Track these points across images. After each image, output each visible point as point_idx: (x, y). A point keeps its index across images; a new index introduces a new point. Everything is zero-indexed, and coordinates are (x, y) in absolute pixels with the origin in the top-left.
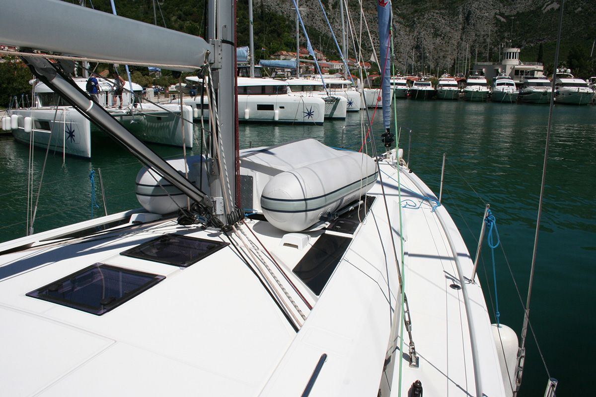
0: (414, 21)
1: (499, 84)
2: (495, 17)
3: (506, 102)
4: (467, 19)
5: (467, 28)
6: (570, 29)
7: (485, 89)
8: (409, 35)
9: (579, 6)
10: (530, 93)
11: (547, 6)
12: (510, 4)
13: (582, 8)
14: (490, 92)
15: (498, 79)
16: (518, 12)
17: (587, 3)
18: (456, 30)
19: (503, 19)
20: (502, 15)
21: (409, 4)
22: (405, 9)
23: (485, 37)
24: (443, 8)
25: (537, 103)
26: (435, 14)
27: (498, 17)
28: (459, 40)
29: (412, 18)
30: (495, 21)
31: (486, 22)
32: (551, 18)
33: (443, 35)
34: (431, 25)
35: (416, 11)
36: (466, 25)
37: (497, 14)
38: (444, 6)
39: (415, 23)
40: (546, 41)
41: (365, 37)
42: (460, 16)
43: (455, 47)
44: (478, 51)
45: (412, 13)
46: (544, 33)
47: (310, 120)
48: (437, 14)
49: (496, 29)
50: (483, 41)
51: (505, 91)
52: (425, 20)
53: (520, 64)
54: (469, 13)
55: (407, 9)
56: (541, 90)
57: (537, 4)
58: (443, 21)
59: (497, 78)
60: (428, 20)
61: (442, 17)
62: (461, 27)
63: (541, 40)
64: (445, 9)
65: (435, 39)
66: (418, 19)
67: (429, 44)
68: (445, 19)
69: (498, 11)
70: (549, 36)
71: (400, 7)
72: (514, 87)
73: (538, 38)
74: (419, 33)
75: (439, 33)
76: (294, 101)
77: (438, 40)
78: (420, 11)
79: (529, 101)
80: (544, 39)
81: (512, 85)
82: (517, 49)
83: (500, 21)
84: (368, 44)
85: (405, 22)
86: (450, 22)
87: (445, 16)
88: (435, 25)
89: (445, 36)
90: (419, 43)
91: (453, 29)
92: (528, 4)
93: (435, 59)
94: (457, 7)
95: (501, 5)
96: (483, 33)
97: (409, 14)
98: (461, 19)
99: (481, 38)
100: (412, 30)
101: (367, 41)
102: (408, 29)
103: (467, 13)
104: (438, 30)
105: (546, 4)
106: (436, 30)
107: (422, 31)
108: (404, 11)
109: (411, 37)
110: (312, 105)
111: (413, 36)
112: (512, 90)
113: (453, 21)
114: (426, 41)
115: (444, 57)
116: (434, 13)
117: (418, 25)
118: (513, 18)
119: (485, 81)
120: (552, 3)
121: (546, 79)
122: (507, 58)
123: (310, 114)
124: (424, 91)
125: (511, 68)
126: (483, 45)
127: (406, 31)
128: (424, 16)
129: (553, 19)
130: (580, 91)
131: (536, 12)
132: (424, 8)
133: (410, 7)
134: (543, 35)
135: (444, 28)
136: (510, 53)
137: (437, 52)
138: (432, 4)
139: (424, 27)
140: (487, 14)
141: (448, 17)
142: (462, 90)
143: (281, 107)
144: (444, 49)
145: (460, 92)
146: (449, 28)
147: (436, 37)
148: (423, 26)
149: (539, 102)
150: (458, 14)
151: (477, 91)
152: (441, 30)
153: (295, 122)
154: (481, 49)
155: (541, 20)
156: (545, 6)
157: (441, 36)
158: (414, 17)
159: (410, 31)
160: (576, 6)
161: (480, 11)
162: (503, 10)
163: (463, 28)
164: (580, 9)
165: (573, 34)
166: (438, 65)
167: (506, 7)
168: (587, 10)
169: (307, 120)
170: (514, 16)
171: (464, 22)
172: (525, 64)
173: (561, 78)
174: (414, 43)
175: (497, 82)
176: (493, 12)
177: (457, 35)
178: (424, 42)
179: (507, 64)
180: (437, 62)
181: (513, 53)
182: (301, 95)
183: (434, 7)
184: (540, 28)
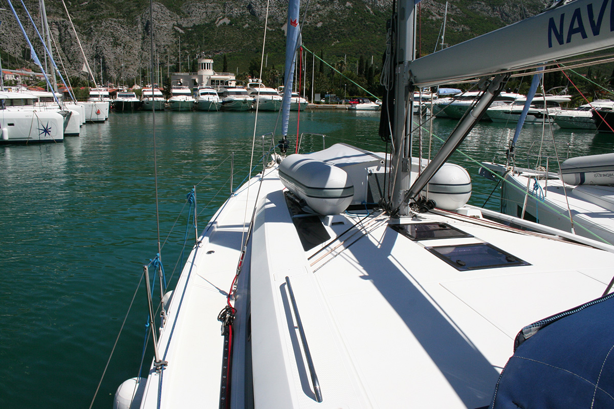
0: (91, 28)
1: (203, 94)
2: (173, 28)
3: (213, 111)
4: (147, 28)
5: (147, 38)
6: (241, 43)
7: (190, 99)
8: (87, 44)
9: (246, 23)
10: (231, 101)
11: (220, 20)
12: (186, 17)
13: (249, 24)
14: (195, 101)
15: (200, 89)
16: (194, 25)
17: (252, 20)
18: (137, 40)
19: (181, 31)
20: (180, 26)
21: (84, 10)
22: (80, 15)
23: (166, 48)
24: (121, 16)
25: (240, 111)
26: (113, 23)
27: (176, 28)
28: (140, 50)
29: (89, 25)
30: (174, 32)
31: (165, 33)
32: (224, 32)
33: (123, 45)
34: (110, 34)
35: (92, 18)
36: (146, 35)
37: (175, 25)
38: (121, 15)
39: (92, 31)
40: (222, 52)
41: (36, 44)
42: (139, 26)
43: (136, 57)
44: (160, 61)
45: (88, 20)
46: (219, 45)
47: (48, 137)
48: (115, 22)
49: (175, 39)
50: (164, 51)
51: (210, 100)
52: (103, 28)
53: (214, 74)
54: (148, 23)
55: (82, 16)
56: (241, 98)
57: (210, 18)
58: (122, 29)
59: (198, 88)
60: (106, 28)
61: (121, 26)
62: (141, 37)
63: (218, 52)
64: (123, 17)
65: (115, 48)
66: (95, 26)
67: (109, 54)
68: (123, 28)
69: (176, 22)
70: (224, 49)
71: (73, 13)
72: (217, 96)
73: (215, 50)
74: (98, 42)
75: (119, 42)
76: (26, 116)
77: (119, 50)
78: (97, 19)
79: (230, 109)
80: (220, 51)
81: (215, 94)
82: (210, 60)
83: (179, 32)
84: (40, 52)
85: (81, 30)
86: (129, 32)
87: (123, 25)
88: (114, 33)
89: (125, 45)
90: (98, 53)
91: (133, 39)
92: (202, 17)
93: (117, 69)
94: (135, 16)
95: (178, 17)
96: (163, 43)
97: (84, 21)
98: (140, 29)
99: (162, 49)
100: (90, 38)
101: (39, 49)
102: (85, 37)
103: (146, 23)
104: (118, 40)
105: (219, 19)
106: (116, 39)
107: (100, 39)
108: (79, 18)
109: (89, 45)
110: (48, 121)
111: (91, 44)
112: (216, 99)
113: (132, 30)
114: (106, 50)
115: (126, 67)
116: (112, 21)
117: (96, 33)
118: (190, 30)
119: (189, 91)
120: (223, 18)
121: (243, 88)
122: (202, 69)
123: (46, 131)
124: (130, 102)
125: (207, 78)
126: (165, 56)
127: (83, 39)
128: (101, 24)
129: (226, 33)
130: (274, 99)
131: (211, 25)
132: (101, 16)
133: (85, 13)
134: (218, 47)
135: (124, 37)
136: (205, 64)
137: (119, 62)
138: (109, 12)
139: (103, 36)
140: (165, 25)
141: (127, 26)
142: (168, 101)
143: (10, 125)
144: (126, 59)
145: (166, 102)
146: (128, 37)
147: (116, 46)
148: (102, 34)
149: (241, 109)
150: (137, 23)
151: (185, 101)
152: (121, 40)
153: (29, 141)
154: (163, 59)
155: (216, 33)
156: (218, 20)
157: (121, 45)
158: (91, 24)
159: (87, 39)
160: (244, 23)
161: (159, 22)
162: (180, 22)
163: (143, 38)
164: (247, 25)
165: (244, 47)
166: (120, 75)
167: (183, 19)
168: (253, 27)
169: (43, 137)
170: (191, 28)
171: (144, 32)
172: (219, 75)
173: (255, 87)
174: (93, 52)
175: (201, 91)
176: (171, 23)
177: (138, 45)
178: (104, 51)
179: (203, 74)
180: (119, 72)
181: (208, 64)
182: (34, 110)
183: (111, 15)
184: (215, 40)
